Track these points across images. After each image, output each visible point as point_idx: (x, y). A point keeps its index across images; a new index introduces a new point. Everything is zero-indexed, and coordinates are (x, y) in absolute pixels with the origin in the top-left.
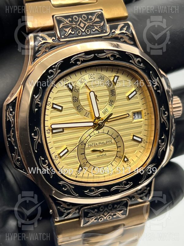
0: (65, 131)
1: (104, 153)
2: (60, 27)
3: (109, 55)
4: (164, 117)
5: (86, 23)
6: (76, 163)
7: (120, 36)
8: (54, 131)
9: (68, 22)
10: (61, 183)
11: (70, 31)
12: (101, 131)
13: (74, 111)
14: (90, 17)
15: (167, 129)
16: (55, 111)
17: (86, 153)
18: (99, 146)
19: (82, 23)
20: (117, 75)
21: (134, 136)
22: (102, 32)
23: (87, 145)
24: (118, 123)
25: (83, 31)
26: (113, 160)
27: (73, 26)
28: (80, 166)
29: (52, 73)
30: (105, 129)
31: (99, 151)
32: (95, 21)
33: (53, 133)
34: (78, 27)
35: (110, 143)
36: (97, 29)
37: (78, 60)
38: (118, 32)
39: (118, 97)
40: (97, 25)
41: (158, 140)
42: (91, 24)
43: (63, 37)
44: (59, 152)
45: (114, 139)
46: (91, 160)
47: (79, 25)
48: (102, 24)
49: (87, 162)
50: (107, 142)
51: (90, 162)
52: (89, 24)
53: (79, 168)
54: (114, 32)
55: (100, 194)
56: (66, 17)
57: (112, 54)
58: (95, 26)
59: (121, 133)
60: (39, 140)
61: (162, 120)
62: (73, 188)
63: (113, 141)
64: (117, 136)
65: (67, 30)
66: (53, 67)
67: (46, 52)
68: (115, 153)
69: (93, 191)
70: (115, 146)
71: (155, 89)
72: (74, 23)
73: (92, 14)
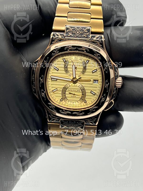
0: (58, 81)
1: (75, 96)
2: (67, 32)
3: (84, 50)
4: (107, 85)
5: (80, 32)
6: (60, 97)
7: (95, 41)
8: (52, 79)
9: (71, 30)
10: (49, 104)
11: (71, 34)
12: (76, 85)
13: (64, 72)
14: (83, 29)
15: (107, 91)
16: (55, 70)
17: (66, 93)
18: (73, 92)
19: (78, 31)
20: (89, 60)
21: (91, 91)
22: (87, 38)
23: (67, 90)
24: (85, 83)
25: (78, 35)
26: (79, 100)
27: (73, 32)
28: (62, 99)
29: (54, 52)
30: (78, 84)
31: (73, 94)
32: (85, 32)
33: (51, 80)
34: (75, 33)
35: (79, 91)
36: (85, 36)
37: (68, 49)
38: (95, 39)
39: (87, 71)
40: (85, 34)
41: (101, 96)
42: (82, 33)
43: (67, 36)
44: (53, 90)
45: (82, 90)
46: (68, 97)
47: (76, 32)
48: (88, 34)
49: (66, 98)
50: (77, 91)
51: (67, 98)
52: (81, 33)
53: (61, 99)
54: (93, 39)
55: (66, 114)
56: (71, 27)
57: (86, 49)
58: (84, 34)
59: (86, 88)
60: (43, 81)
61: (106, 87)
62: (54, 108)
63: (81, 91)
64: (83, 89)
65: (70, 33)
66: (56, 49)
67: (57, 42)
68: (81, 97)
69: (63, 111)
70: (81, 94)
71: (105, 71)
72: (74, 31)
73: (84, 28)
